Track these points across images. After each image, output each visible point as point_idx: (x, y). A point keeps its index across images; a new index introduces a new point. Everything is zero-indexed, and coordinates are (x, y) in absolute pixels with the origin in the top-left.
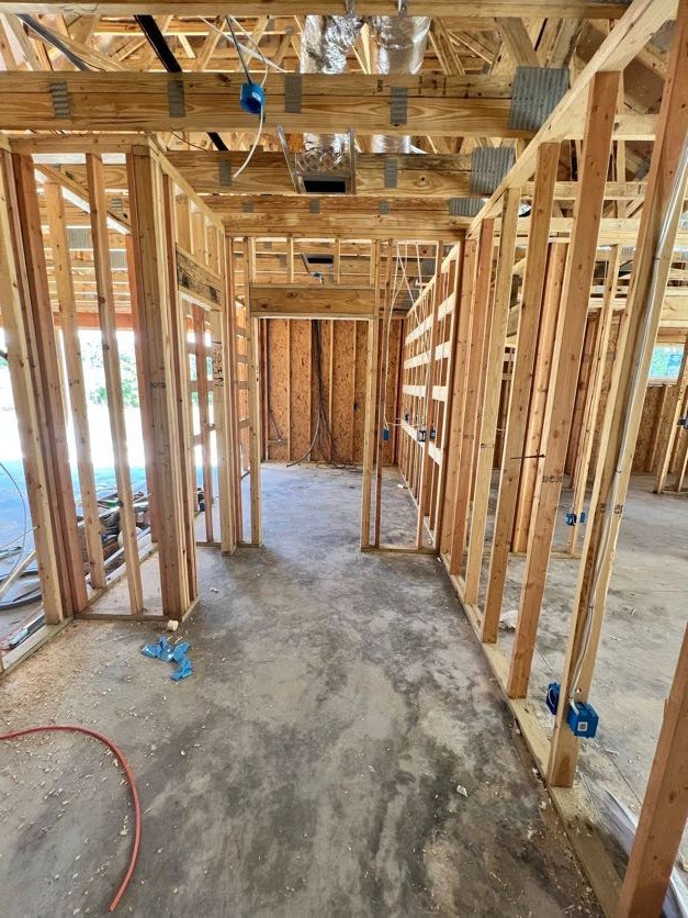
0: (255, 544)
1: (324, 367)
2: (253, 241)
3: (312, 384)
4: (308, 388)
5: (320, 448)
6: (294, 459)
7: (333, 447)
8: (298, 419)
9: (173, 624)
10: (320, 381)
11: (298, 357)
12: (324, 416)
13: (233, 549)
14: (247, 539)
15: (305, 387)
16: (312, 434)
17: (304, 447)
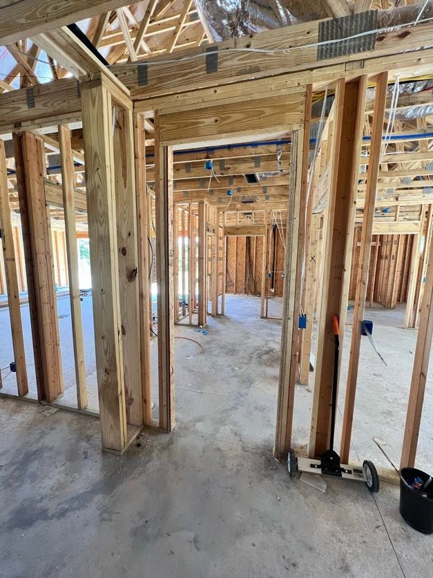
0: (223, 314)
1: (252, 251)
2: (226, 213)
3: (246, 258)
4: (244, 260)
5: (249, 288)
6: (236, 292)
7: (255, 287)
8: (239, 275)
9: (201, 326)
10: (250, 257)
11: (240, 247)
12: (251, 273)
13: (215, 315)
14: (220, 312)
15: (243, 259)
16: (245, 281)
17: (242, 287)
